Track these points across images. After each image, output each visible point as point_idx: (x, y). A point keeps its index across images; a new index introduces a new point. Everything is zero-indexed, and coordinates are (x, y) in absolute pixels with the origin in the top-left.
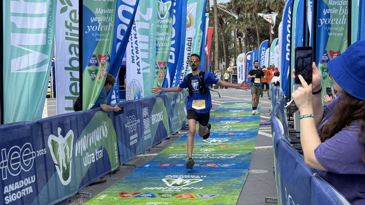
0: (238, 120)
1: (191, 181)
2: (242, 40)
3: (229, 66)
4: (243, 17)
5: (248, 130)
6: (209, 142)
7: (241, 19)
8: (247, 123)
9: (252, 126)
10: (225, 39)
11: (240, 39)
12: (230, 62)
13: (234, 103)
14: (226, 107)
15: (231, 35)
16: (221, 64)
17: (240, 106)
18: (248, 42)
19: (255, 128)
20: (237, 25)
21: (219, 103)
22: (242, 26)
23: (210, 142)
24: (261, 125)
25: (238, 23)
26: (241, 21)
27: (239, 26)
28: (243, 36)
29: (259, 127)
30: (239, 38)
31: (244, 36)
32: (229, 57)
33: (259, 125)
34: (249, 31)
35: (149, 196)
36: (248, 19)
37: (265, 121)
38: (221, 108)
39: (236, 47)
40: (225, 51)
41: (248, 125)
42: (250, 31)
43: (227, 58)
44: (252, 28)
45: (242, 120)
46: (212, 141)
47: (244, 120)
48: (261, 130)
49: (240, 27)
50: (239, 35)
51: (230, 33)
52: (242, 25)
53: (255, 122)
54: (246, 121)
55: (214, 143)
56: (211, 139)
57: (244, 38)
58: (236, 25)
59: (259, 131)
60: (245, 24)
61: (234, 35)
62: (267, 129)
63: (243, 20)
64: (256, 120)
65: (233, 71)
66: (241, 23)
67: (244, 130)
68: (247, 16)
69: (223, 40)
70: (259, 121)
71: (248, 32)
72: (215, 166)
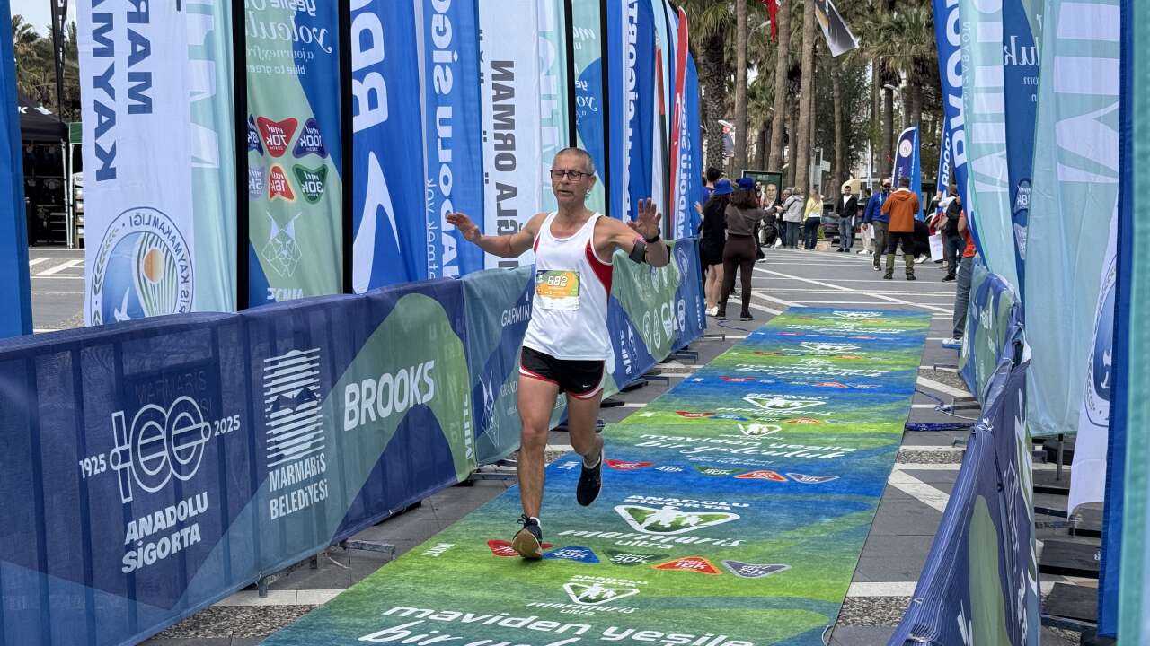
0: (818, 391)
1: (703, 517)
2: (895, 94)
3: (851, 177)
4: (905, 20)
5: (847, 455)
6: (761, 406)
7: (896, 27)
8: (854, 410)
9: (873, 431)
10: (841, 90)
11: (889, 92)
12: (854, 163)
13: (830, 310)
14: (796, 325)
15: (864, 79)
16: (815, 168)
17: (849, 323)
18: (914, 102)
19: (880, 442)
20: (881, 44)
21: (776, 306)
22: (899, 49)
23: (766, 407)
24: (910, 428)
25: (886, 37)
26: (898, 32)
27: (889, 47)
28: (900, 82)
29: (902, 443)
30: (887, 89)
31: (903, 84)
32: (852, 147)
33: (900, 429)
34: (919, 65)
35: (579, 559)
36: (921, 27)
37: (933, 406)
38: (775, 330)
39: (876, 119)
40: (837, 129)
41: (853, 427)
42: (924, 66)
43: (846, 151)
44: (932, 59)
45: (837, 394)
46: (771, 403)
47: (846, 395)
48: (907, 458)
49: (892, 53)
50: (887, 76)
51: (861, 72)
52: (898, 45)
53: (889, 408)
54: (852, 400)
55: (780, 411)
56: (769, 396)
57: (903, 89)
58: (879, 45)
59: (898, 466)
60: (911, 42)
61: (874, 78)
62: (934, 457)
63: (903, 29)
64: (895, 400)
65: (861, 192)
66: (895, 38)
67: (830, 452)
68: (917, 16)
69: (836, 94)
70: (906, 403)
71: (915, 71)
72: (776, 477)
